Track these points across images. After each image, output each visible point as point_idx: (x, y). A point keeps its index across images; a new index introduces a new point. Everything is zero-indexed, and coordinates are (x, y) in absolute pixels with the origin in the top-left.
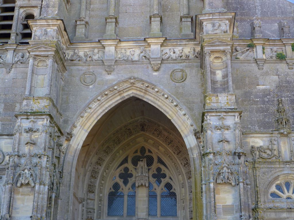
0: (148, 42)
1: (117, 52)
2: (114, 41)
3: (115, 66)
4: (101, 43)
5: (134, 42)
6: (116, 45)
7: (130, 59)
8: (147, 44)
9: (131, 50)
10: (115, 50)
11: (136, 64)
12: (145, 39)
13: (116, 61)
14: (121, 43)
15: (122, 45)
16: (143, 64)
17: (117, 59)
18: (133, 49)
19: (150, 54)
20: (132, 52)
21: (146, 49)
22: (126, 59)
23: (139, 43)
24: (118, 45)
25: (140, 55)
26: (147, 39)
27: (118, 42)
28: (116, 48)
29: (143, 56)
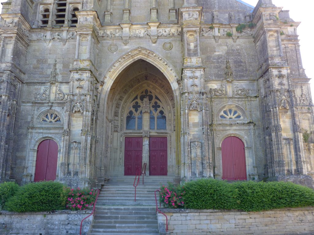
0: (149, 25)
1: (130, 31)
2: (128, 24)
3: (129, 40)
4: (120, 26)
5: (141, 25)
6: (130, 27)
7: (138, 36)
8: (148, 26)
9: (139, 30)
10: (129, 30)
11: (142, 39)
12: (147, 23)
13: (130, 37)
14: (133, 26)
15: (133, 27)
16: (146, 39)
17: (130, 36)
18: (140, 30)
19: (151, 32)
20: (139, 31)
21: (148, 29)
22: (136, 36)
23: (143, 26)
24: (131, 27)
25: (144, 33)
26: (148, 23)
27: (131, 25)
28: (129, 29)
29: (146, 34)
